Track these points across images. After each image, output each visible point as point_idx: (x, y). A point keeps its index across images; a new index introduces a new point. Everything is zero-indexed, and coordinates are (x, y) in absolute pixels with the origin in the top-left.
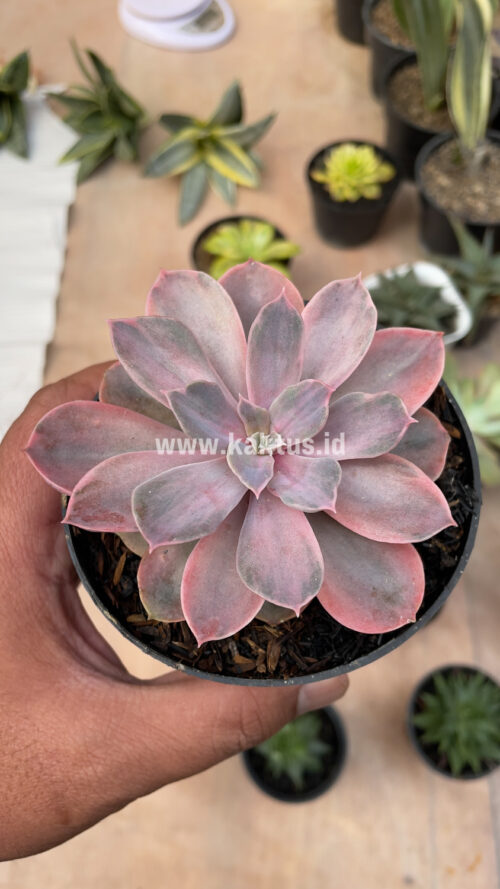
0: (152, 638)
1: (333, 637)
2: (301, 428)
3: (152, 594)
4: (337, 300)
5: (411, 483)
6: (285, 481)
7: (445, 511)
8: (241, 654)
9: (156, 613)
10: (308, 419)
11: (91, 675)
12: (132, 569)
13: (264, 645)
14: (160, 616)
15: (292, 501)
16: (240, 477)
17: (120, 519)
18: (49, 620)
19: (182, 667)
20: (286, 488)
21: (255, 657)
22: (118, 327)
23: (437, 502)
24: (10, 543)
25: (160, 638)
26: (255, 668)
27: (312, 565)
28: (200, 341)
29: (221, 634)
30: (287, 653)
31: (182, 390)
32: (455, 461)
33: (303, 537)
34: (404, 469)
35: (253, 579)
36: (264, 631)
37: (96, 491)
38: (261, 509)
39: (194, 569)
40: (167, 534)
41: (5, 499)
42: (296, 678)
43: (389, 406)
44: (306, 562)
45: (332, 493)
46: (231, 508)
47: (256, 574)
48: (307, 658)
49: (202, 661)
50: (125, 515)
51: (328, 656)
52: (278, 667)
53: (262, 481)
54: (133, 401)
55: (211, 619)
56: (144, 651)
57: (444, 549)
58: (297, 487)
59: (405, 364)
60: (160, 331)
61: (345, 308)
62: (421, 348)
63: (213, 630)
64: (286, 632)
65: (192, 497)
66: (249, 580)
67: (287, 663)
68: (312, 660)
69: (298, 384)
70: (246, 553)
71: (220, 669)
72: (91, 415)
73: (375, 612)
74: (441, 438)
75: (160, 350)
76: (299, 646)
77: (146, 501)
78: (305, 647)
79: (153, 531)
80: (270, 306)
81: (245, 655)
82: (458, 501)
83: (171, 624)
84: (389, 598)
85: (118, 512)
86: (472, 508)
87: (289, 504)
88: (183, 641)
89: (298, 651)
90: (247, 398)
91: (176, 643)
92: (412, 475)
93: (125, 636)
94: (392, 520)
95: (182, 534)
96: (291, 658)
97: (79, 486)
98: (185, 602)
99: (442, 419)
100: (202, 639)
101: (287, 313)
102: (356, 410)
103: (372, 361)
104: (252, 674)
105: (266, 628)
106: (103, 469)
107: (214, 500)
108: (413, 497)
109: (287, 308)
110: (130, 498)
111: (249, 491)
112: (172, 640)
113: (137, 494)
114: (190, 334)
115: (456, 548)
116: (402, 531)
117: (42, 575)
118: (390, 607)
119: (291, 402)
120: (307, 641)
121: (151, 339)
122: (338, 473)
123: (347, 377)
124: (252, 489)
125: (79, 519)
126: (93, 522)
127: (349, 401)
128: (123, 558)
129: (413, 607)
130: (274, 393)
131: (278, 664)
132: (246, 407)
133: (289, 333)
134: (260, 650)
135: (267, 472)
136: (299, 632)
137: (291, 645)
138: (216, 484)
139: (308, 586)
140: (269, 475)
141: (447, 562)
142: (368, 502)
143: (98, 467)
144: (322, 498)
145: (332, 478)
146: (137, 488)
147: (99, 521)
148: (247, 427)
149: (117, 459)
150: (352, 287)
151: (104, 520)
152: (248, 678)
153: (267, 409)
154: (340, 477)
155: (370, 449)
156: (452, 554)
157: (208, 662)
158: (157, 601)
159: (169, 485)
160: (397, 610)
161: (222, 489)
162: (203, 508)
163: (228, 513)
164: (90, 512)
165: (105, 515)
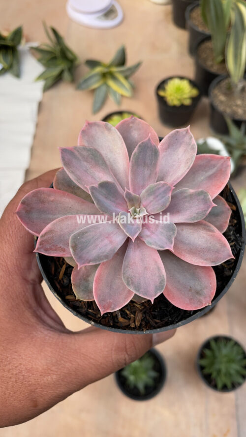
0: (78, 307)
1: (168, 310)
2: (156, 206)
3: (78, 286)
4: (176, 139)
5: (211, 235)
6: (147, 232)
7: (229, 250)
8: (122, 317)
9: (80, 296)
10: (160, 202)
11: (48, 330)
12: (69, 272)
13: (134, 313)
14: (82, 297)
15: (151, 244)
16: (125, 231)
17: (63, 250)
18: (28, 302)
19: (93, 323)
20: (147, 236)
21: (129, 319)
22: (64, 151)
23: (225, 246)
24: (9, 263)
25: (82, 307)
26: (130, 324)
27: (160, 277)
28: (105, 159)
29: (113, 309)
30: (145, 317)
31: (96, 185)
32: (233, 222)
33: (156, 262)
34: (208, 228)
35: (130, 283)
36: (134, 306)
37: (51, 235)
38: (135, 246)
39: (100, 275)
40: (87, 260)
41: (6, 240)
42: (150, 330)
43: (202, 197)
44: (158, 275)
45: (172, 241)
46: (120, 246)
47: (132, 280)
48: (155, 320)
49: (103, 320)
50: (65, 248)
51: (166, 319)
52: (141, 324)
53: (136, 233)
54: (70, 188)
55: (108, 301)
56: (74, 314)
57: (226, 266)
58: (154, 236)
59: (210, 173)
60: (85, 153)
61: (181, 144)
62: (219, 165)
63: (109, 307)
64: (145, 307)
65: (100, 240)
66: (128, 284)
67: (145, 322)
68: (157, 321)
69: (156, 183)
70: (127, 269)
71: (112, 324)
72: (49, 195)
73: (190, 299)
74: (227, 211)
75: (85, 163)
76: (152, 314)
77: (77, 242)
78: (154, 314)
79: (80, 258)
80: (142, 143)
81: (125, 318)
82: (234, 243)
83: (88, 302)
84: (198, 293)
85: (62, 246)
86: (241, 246)
87: (150, 246)
88: (93, 309)
89: (151, 316)
90: (129, 190)
91: (90, 310)
92: (212, 231)
93: (65, 306)
94: (201, 254)
95: (95, 260)
96: (147, 320)
97: (43, 233)
98: (95, 292)
99: (227, 200)
100: (103, 311)
101: (151, 147)
102: (185, 197)
103: (194, 171)
104: (127, 328)
105: (136, 305)
106: (55, 224)
107: (111, 242)
108: (212, 243)
109: (151, 144)
110: (69, 239)
111: (128, 238)
112: (88, 309)
113: (72, 238)
114: (101, 155)
115: (231, 266)
116: (206, 260)
117: (25, 280)
118: (198, 296)
119: (151, 192)
120: (156, 312)
121: (80, 158)
122: (175, 230)
123: (181, 179)
124: (131, 237)
125: (42, 250)
126: (50, 251)
127: (182, 193)
128: (64, 267)
129: (210, 297)
130: (143, 187)
132: (128, 194)
133: (152, 157)
134: (132, 315)
135: (138, 228)
136: (151, 307)
137: (148, 313)
138: (112, 233)
139: (158, 288)
140: (139, 230)
141: (227, 273)
142: (189, 244)
143: (52, 223)
144: (166, 243)
145: (172, 233)
146: (72, 235)
147: (53, 250)
148: (128, 204)
149: (62, 219)
150: (184, 133)
151: (55, 250)
152: (125, 329)
153: (139, 195)
154: (176, 232)
155: (191, 218)
156: (230, 269)
157: (106, 321)
158: (81, 290)
159: (89, 234)
160: (202, 298)
161: (115, 236)
162: (105, 246)
163: (118, 249)
164: (48, 246)
165: (56, 248)
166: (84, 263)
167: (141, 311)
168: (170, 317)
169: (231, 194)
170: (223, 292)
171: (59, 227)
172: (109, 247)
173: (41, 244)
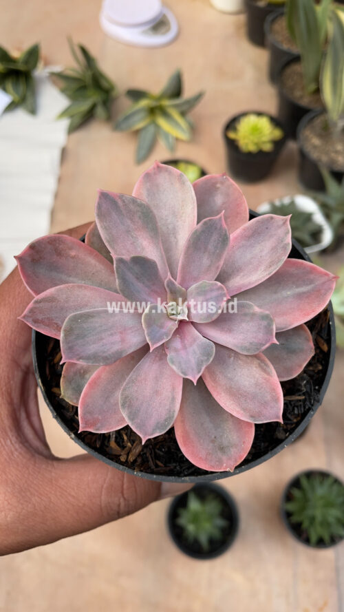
3: (69, 381)
4: (267, 228)
5: (266, 379)
6: (177, 344)
8: (116, 441)
9: (66, 395)
13: (133, 442)
14: (68, 398)
16: (146, 332)
17: (59, 329)
19: (73, 436)
21: (123, 447)
23: (278, 400)
25: (68, 410)
26: (121, 455)
29: (97, 430)
30: (145, 454)
32: (317, 367)
34: (264, 367)
35: (127, 405)
37: (50, 304)
38: (156, 356)
39: (99, 377)
40: (78, 354)
42: (143, 473)
43: (265, 323)
45: (200, 369)
46: (132, 350)
47: (130, 402)
48: (157, 462)
51: (172, 466)
52: (135, 461)
53: (160, 340)
55: (96, 416)
56: (54, 416)
58: (182, 353)
59: (303, 289)
60: (132, 208)
61: (271, 236)
62: (319, 283)
63: (93, 425)
65: (109, 333)
66: (124, 405)
67: (143, 460)
68: (160, 464)
69: (211, 282)
70: (130, 385)
71: (98, 446)
72: (71, 248)
74: (308, 351)
75: (129, 221)
76: (155, 453)
77: (74, 326)
78: (159, 454)
79: (69, 349)
81: (119, 445)
82: (304, 397)
83: (73, 406)
84: (222, 449)
85: (59, 323)
86: (312, 405)
87: (170, 364)
89: (153, 456)
92: (268, 374)
93: (45, 400)
94: (242, 399)
95: (87, 358)
96: (147, 458)
97: (40, 296)
98: (83, 398)
100: (83, 428)
101: (220, 229)
102: (246, 314)
104: (115, 458)
106: (60, 290)
107: (123, 341)
108: (262, 390)
109: (221, 226)
111: (147, 344)
113: (69, 318)
114: (154, 217)
115: (289, 427)
118: (220, 454)
119: (202, 291)
120: (161, 451)
121: (124, 212)
122: (211, 356)
124: (150, 344)
125: (30, 319)
127: (243, 307)
131: (136, 459)
132: (171, 283)
133: (218, 243)
134: (129, 444)
135: (167, 335)
136: (158, 443)
137: (150, 449)
138: (130, 329)
140: (167, 337)
141: (280, 435)
142: (231, 379)
143: (57, 287)
144: (192, 370)
145: (206, 358)
146: (74, 313)
147: (44, 325)
150: (281, 223)
151: (48, 326)
152: (112, 459)
154: (211, 360)
156: (286, 431)
157: (92, 439)
158: (71, 387)
161: (133, 334)
162: (112, 343)
163: (128, 353)
164: (40, 317)
165: (49, 323)
169: (329, 326)
170: (262, 458)
171: (65, 296)
172: (116, 348)
173: (32, 311)
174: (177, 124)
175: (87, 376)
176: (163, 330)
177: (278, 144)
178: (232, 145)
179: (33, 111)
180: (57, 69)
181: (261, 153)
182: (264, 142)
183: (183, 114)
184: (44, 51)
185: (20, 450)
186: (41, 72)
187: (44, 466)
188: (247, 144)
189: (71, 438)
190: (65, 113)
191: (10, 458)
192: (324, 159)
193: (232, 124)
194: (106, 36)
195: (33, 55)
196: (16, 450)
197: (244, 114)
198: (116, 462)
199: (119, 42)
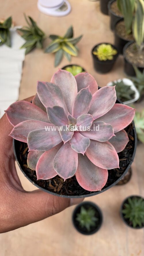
0: (29, 172)
1: (78, 187)
3: (31, 161)
4: (106, 92)
5: (111, 152)
6: (74, 141)
7: (118, 163)
8: (51, 184)
13: (58, 183)
14: (31, 167)
16: (61, 137)
17: (25, 138)
21: (55, 186)
22: (40, 83)
23: (116, 159)
25: (31, 173)
26: (54, 189)
27: (74, 167)
29: (44, 178)
30: (64, 188)
31: (51, 107)
33: (74, 159)
34: (110, 147)
36: (59, 180)
37: (21, 129)
38: (66, 147)
39: (43, 157)
40: (35, 147)
42: (64, 196)
43: (109, 129)
44: (72, 166)
45: (85, 149)
46: (56, 144)
47: (58, 165)
49: (40, 183)
51: (75, 192)
52: (60, 191)
53: (67, 140)
55: (43, 173)
57: (118, 171)
58: (77, 144)
59: (122, 115)
61: (108, 95)
62: (128, 112)
63: (43, 176)
65: (46, 138)
66: (55, 167)
67: (63, 190)
68: (70, 191)
69: (86, 114)
70: (57, 158)
71: (44, 186)
72: (27, 106)
73: (90, 185)
74: (126, 140)
76: (68, 187)
77: (32, 136)
79: (31, 145)
80: (84, 89)
81: (53, 185)
82: (126, 159)
84: (96, 182)
85: (25, 136)
86: (130, 162)
87: (73, 149)
89: (67, 188)
91: (35, 176)
92: (112, 150)
93: (21, 170)
94: (102, 161)
95: (39, 149)
96: (65, 189)
98: (37, 166)
100: (39, 178)
101: (88, 93)
102: (101, 126)
103: (111, 113)
104: (52, 191)
105: (60, 179)
107: (52, 141)
108: (110, 156)
109: (89, 91)
110: (28, 134)
111: (63, 141)
112: (34, 174)
113: (30, 133)
116: (104, 165)
118: (95, 184)
119: (83, 119)
120: (70, 186)
121: (48, 89)
122: (89, 143)
123: (103, 115)
125: (14, 135)
126: (17, 137)
127: (99, 123)
128: (27, 148)
129: (102, 186)
130: (79, 114)
132: (70, 116)
133: (88, 99)
134: (57, 185)
135: (70, 137)
136: (69, 183)
137: (66, 186)
138: (55, 136)
139: (70, 173)
140: (70, 138)
141: (118, 175)
142: (97, 153)
143: (23, 122)
144: (82, 150)
145: (87, 145)
146: (31, 131)
147: (19, 137)
148: (69, 122)
149: (30, 121)
150: (112, 89)
151: (21, 138)
152: (51, 191)
153: (76, 118)
154: (89, 145)
155: (100, 139)
156: (120, 173)
157: (41, 184)
158: (31, 163)
159: (41, 133)
160: (97, 186)
161: (56, 138)
162: (48, 142)
163: (55, 146)
164: (17, 134)
165: (21, 136)
166: (32, 149)
167: (62, 183)
168: (78, 191)
171: (27, 125)
172: (50, 144)
173: (14, 132)
174: (71, 49)
175: (38, 158)
176: (68, 136)
177: (115, 57)
178: (95, 57)
179: (10, 46)
180: (20, 27)
181: (108, 61)
182: (109, 56)
183: (74, 45)
184: (14, 20)
185: (11, 190)
186: (13, 29)
187: (21, 196)
188: (102, 57)
189: (33, 184)
190: (23, 46)
191: (7, 193)
192: (135, 62)
193: (95, 49)
194: (40, 12)
195: (9, 21)
196: (9, 190)
197: (100, 44)
198: (52, 192)
199: (46, 15)
